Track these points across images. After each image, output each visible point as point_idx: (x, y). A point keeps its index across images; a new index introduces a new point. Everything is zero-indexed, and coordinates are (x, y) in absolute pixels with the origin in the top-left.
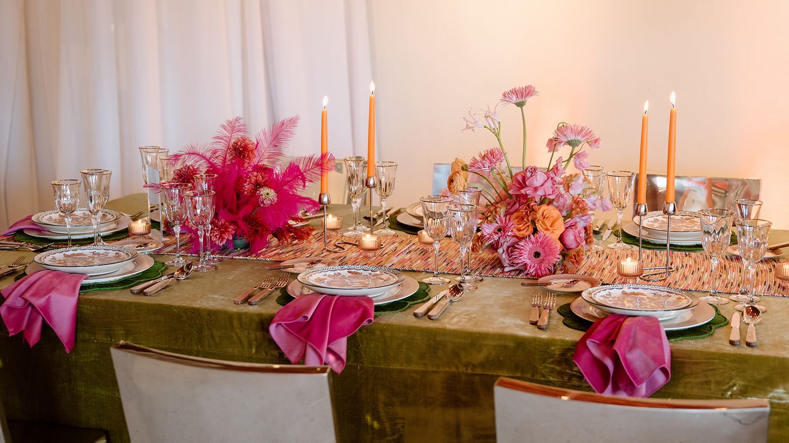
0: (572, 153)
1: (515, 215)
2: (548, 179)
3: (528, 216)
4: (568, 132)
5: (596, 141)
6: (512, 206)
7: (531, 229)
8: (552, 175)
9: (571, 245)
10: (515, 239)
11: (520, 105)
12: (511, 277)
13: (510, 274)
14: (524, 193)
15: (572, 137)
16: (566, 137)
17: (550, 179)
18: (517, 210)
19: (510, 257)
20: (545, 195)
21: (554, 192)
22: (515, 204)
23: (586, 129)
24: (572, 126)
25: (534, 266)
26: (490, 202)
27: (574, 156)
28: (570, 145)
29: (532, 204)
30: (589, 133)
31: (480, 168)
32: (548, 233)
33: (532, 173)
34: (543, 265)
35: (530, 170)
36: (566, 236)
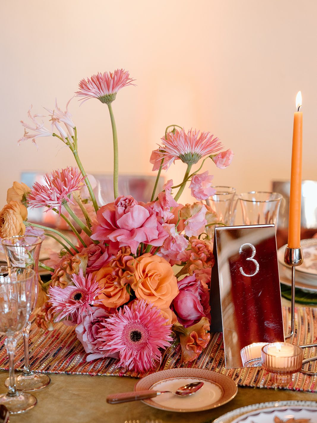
0: (187, 174)
1: (102, 272)
2: (151, 216)
3: (120, 278)
4: (181, 143)
5: (224, 155)
6: (98, 257)
7: (126, 295)
8: (157, 209)
9: (189, 316)
10: (102, 311)
11: (107, 100)
12: (94, 374)
13: (94, 367)
14: (114, 241)
15: (187, 150)
16: (178, 150)
17: (154, 216)
18: (105, 264)
19: (94, 340)
20: (147, 241)
21: (161, 235)
22: (102, 253)
23: (208, 137)
24: (186, 133)
25: (131, 355)
26: (66, 248)
27: (190, 179)
28: (183, 161)
29: (125, 258)
30: (213, 143)
31: (44, 201)
32: (151, 301)
33: (126, 207)
34: (145, 353)
35: (123, 202)
36: (181, 302)
